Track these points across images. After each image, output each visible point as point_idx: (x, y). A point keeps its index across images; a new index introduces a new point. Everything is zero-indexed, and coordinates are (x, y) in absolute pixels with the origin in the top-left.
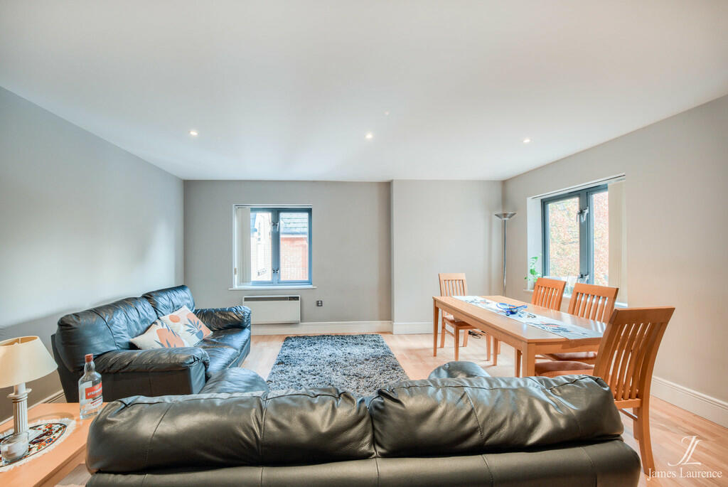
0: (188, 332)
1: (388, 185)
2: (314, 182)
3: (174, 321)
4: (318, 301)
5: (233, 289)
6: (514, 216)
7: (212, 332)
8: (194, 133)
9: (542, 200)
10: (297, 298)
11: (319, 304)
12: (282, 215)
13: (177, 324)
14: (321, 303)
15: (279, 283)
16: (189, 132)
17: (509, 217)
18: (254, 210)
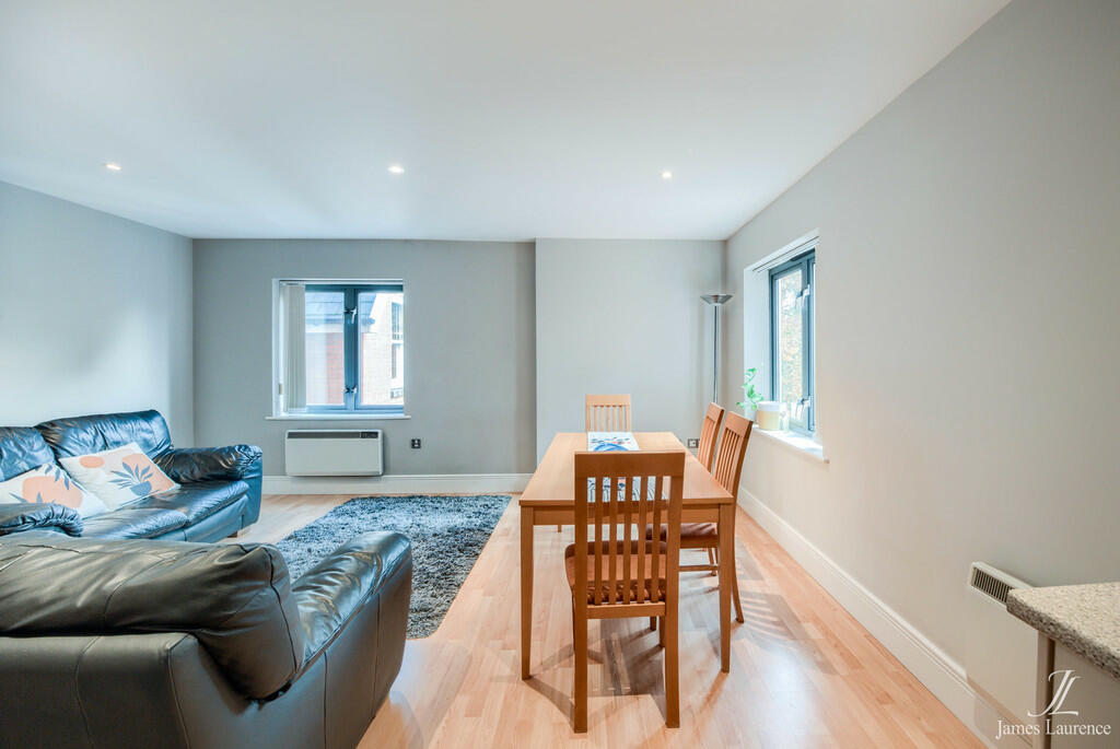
0: (115, 484)
1: (530, 247)
2: (406, 241)
3: (86, 466)
4: (413, 441)
5: (274, 417)
6: (730, 301)
7: (179, 486)
8: (113, 167)
9: (770, 271)
10: (374, 435)
11: (416, 444)
12: (362, 296)
13: (92, 471)
14: (419, 444)
15: (357, 408)
16: (105, 165)
17: (722, 303)
18: (309, 288)
